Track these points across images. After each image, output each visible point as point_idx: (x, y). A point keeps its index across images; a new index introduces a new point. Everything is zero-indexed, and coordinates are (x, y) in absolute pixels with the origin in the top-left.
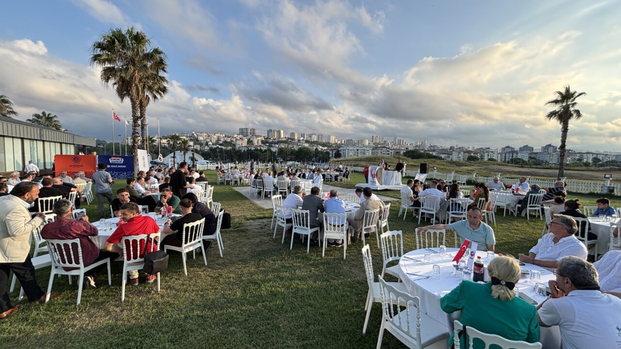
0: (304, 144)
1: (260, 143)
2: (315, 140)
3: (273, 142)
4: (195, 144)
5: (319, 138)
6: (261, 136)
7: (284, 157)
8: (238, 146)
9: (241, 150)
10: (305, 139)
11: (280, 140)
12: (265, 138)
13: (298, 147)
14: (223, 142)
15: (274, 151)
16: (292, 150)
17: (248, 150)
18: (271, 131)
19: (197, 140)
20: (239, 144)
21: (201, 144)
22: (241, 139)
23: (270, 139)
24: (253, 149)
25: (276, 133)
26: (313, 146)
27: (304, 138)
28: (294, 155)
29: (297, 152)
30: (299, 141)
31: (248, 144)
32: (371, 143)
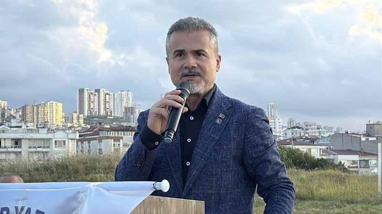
32: (75, 115)
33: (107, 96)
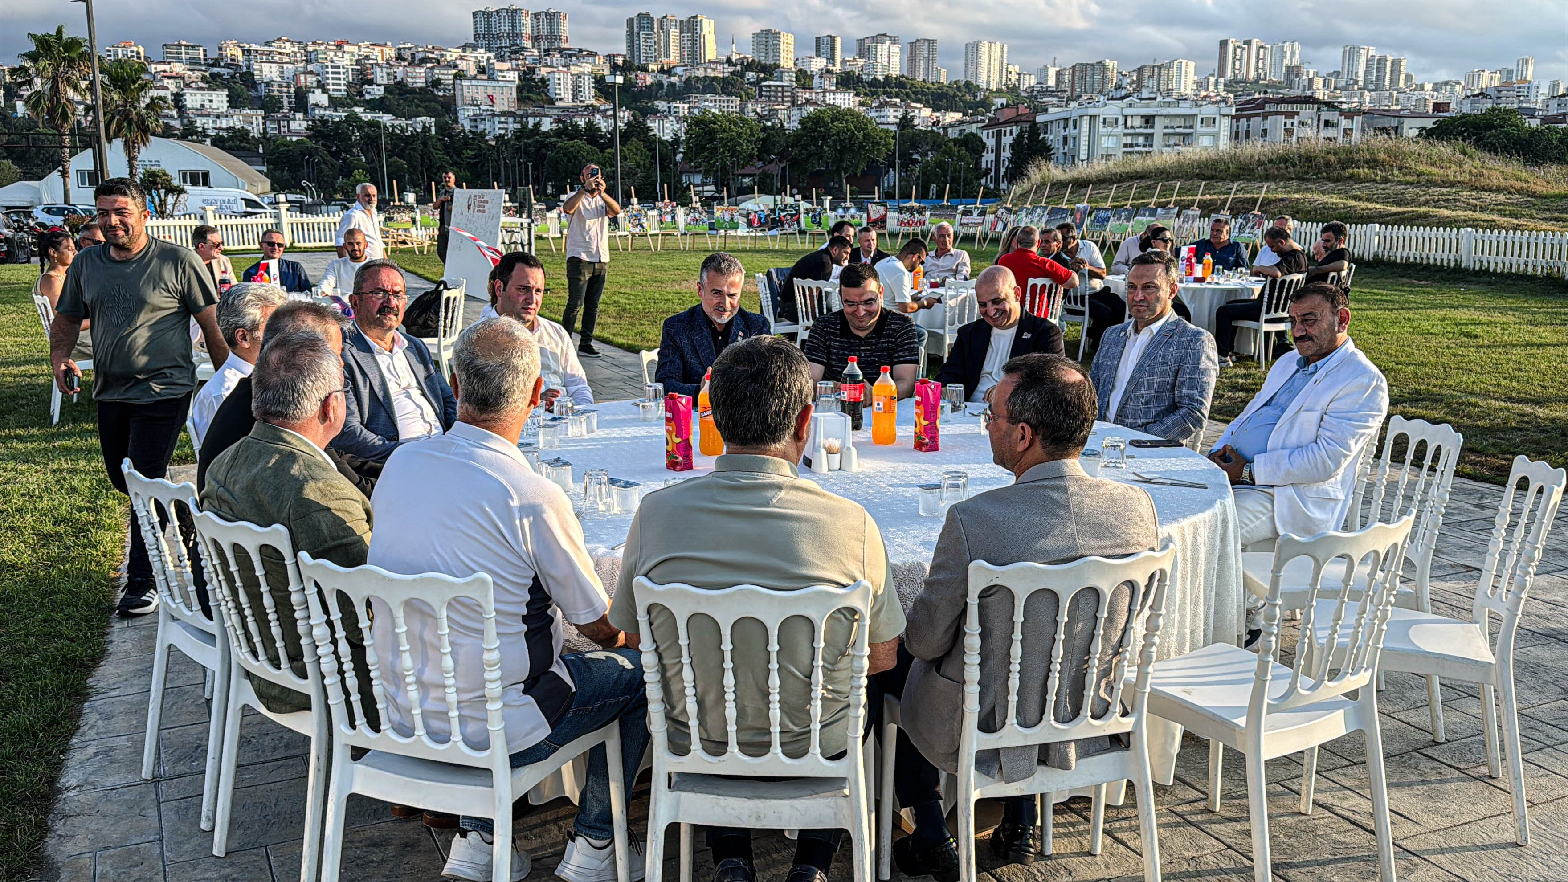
0: (829, 99)
1: (589, 95)
2: (895, 72)
3: (660, 85)
4: (234, 102)
5: (913, 59)
6: (592, 54)
7: (724, 168)
8: (471, 111)
9: (483, 134)
10: (837, 68)
11: (701, 73)
12: (615, 68)
13: (796, 115)
14: (387, 89)
15: (668, 137)
16: (765, 129)
17: (521, 134)
18: (645, 20)
19: (248, 79)
20: (474, 104)
21: (270, 105)
22: (482, 70)
23: (645, 69)
24: (547, 125)
25: (674, 33)
26: (883, 105)
27: (832, 59)
28: (782, 156)
29: (796, 138)
30: (803, 78)
31: (521, 99)
32: (1212, 80)
33: (1262, 50)
